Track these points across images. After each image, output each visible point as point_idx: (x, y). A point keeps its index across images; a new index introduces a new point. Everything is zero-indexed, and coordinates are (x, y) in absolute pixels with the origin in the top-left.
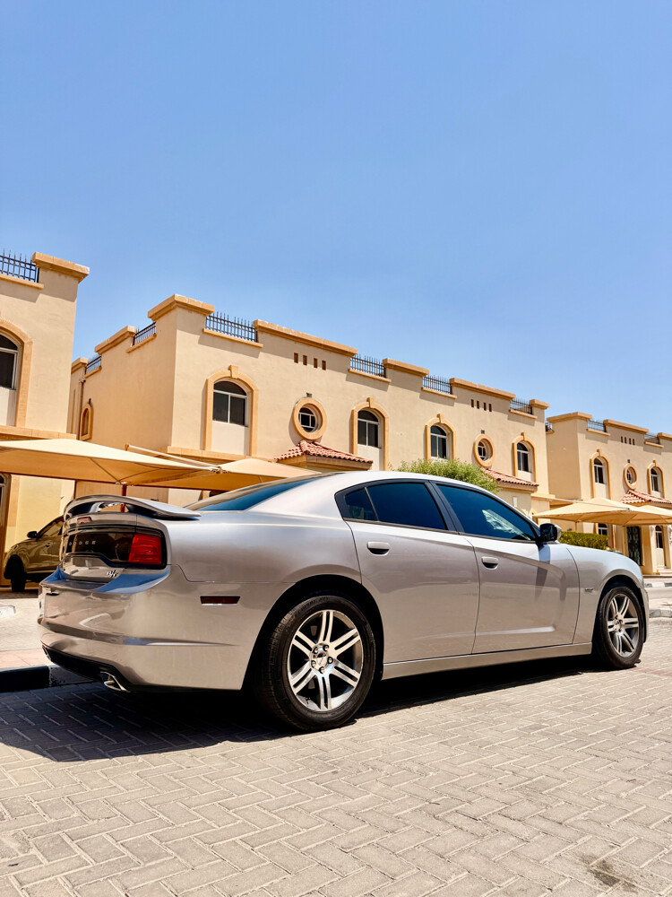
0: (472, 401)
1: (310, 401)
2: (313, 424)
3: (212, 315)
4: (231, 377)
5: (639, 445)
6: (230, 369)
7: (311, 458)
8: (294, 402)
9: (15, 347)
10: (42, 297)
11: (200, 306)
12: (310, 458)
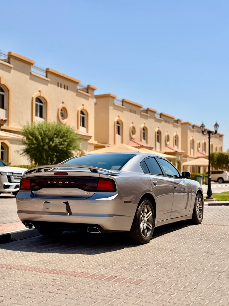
0: (58, 83)
5: (138, 114)
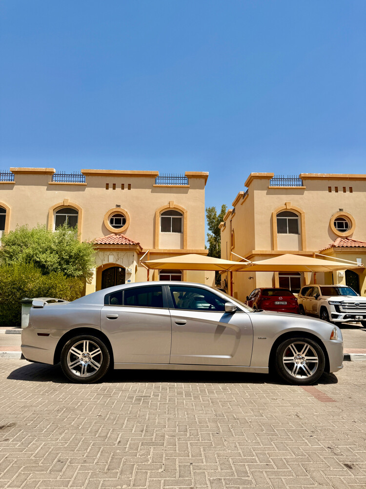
1: (342, 213)
2: (347, 227)
3: (274, 178)
4: (286, 209)
6: (286, 204)
7: (337, 249)
8: (330, 216)
9: (181, 215)
10: (190, 190)
11: (266, 175)
12: (335, 249)
